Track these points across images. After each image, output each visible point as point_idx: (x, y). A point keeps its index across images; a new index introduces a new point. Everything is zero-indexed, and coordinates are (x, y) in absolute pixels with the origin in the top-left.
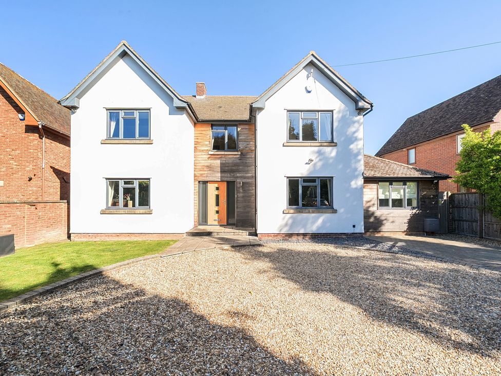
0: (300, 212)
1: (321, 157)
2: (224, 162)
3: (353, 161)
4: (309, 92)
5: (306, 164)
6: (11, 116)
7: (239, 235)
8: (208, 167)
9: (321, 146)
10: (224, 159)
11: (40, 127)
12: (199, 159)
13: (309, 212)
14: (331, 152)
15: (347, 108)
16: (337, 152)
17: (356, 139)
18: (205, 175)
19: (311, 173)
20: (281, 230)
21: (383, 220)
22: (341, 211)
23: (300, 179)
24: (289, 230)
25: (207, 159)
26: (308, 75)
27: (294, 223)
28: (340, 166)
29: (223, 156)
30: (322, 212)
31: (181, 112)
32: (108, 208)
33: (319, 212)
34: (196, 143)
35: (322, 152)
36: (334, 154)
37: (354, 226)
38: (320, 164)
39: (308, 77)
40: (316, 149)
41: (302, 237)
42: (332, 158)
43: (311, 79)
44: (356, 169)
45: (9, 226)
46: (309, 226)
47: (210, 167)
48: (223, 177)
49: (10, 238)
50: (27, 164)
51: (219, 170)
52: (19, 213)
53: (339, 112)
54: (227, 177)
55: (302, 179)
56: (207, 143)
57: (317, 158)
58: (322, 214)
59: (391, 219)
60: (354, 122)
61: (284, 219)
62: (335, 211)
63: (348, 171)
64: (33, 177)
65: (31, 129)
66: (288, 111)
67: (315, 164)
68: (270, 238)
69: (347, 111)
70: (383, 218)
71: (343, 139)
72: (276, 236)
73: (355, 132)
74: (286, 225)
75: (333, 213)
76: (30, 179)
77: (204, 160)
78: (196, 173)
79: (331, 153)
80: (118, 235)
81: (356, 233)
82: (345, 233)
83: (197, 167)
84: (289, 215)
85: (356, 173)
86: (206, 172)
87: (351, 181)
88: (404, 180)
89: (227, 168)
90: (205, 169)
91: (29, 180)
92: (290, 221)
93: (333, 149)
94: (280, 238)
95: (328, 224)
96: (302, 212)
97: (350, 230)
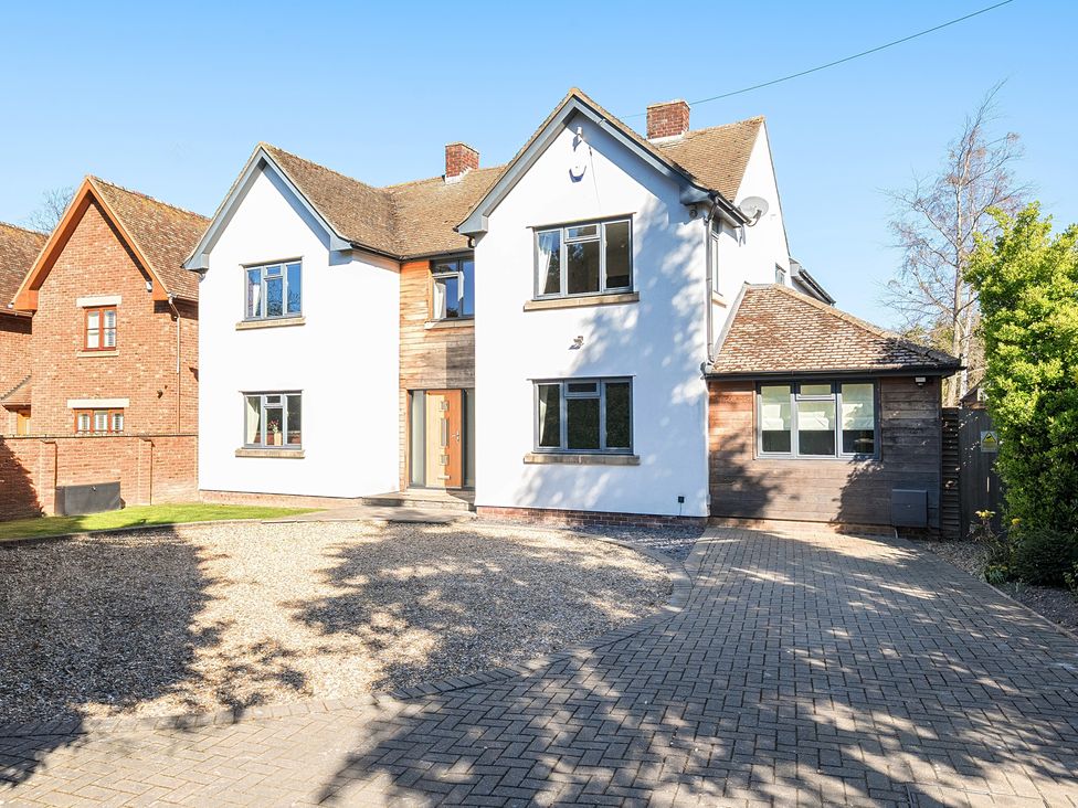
0: (556, 461)
1: (603, 331)
2: (454, 345)
3: (678, 337)
4: (578, 179)
5: (572, 348)
6: (138, 286)
7: (451, 508)
8: (423, 356)
9: (601, 304)
10: (454, 339)
11: (170, 302)
12: (409, 341)
13: (576, 462)
14: (626, 317)
15: (664, 205)
16: (640, 318)
17: (686, 282)
18: (417, 377)
19: (580, 369)
20: (519, 501)
21: (769, 489)
22: (648, 460)
23: (561, 384)
24: (536, 501)
25: (422, 340)
26: (576, 139)
27: (546, 488)
28: (648, 351)
29: (452, 332)
30: (604, 463)
31: (348, 258)
32: (247, 446)
33: (598, 462)
34: (404, 306)
35: (605, 319)
36: (631, 322)
37: (681, 500)
38: (599, 348)
39: (576, 143)
40: (591, 312)
41: (564, 519)
42: (627, 331)
43: (583, 146)
44: (685, 357)
45: (119, 471)
46: (577, 494)
47: (426, 357)
48: (452, 379)
49: (115, 487)
50: (157, 367)
51: (445, 365)
52: (130, 451)
53: (643, 218)
54: (459, 379)
55: (566, 384)
56: (423, 304)
57: (593, 333)
58: (603, 466)
59: (790, 489)
60: (680, 241)
61: (525, 475)
62: (634, 461)
63: (667, 361)
64: (163, 390)
65: (161, 306)
66: (535, 229)
67: (588, 350)
68: (500, 517)
69: (664, 212)
70: (767, 483)
71: (653, 282)
72: (511, 513)
73: (681, 266)
74: (529, 490)
75: (629, 464)
76: (161, 394)
77: (418, 342)
78: (402, 371)
79: (624, 319)
80: (259, 495)
81: (688, 518)
82: (660, 516)
83: (405, 360)
84: (535, 468)
85: (688, 366)
86: (420, 370)
87: (673, 387)
88: (836, 380)
89: (459, 359)
90: (419, 363)
91: (159, 397)
92: (538, 483)
93: (629, 311)
94: (518, 517)
95: (618, 493)
96: (561, 462)
97: (673, 510)
